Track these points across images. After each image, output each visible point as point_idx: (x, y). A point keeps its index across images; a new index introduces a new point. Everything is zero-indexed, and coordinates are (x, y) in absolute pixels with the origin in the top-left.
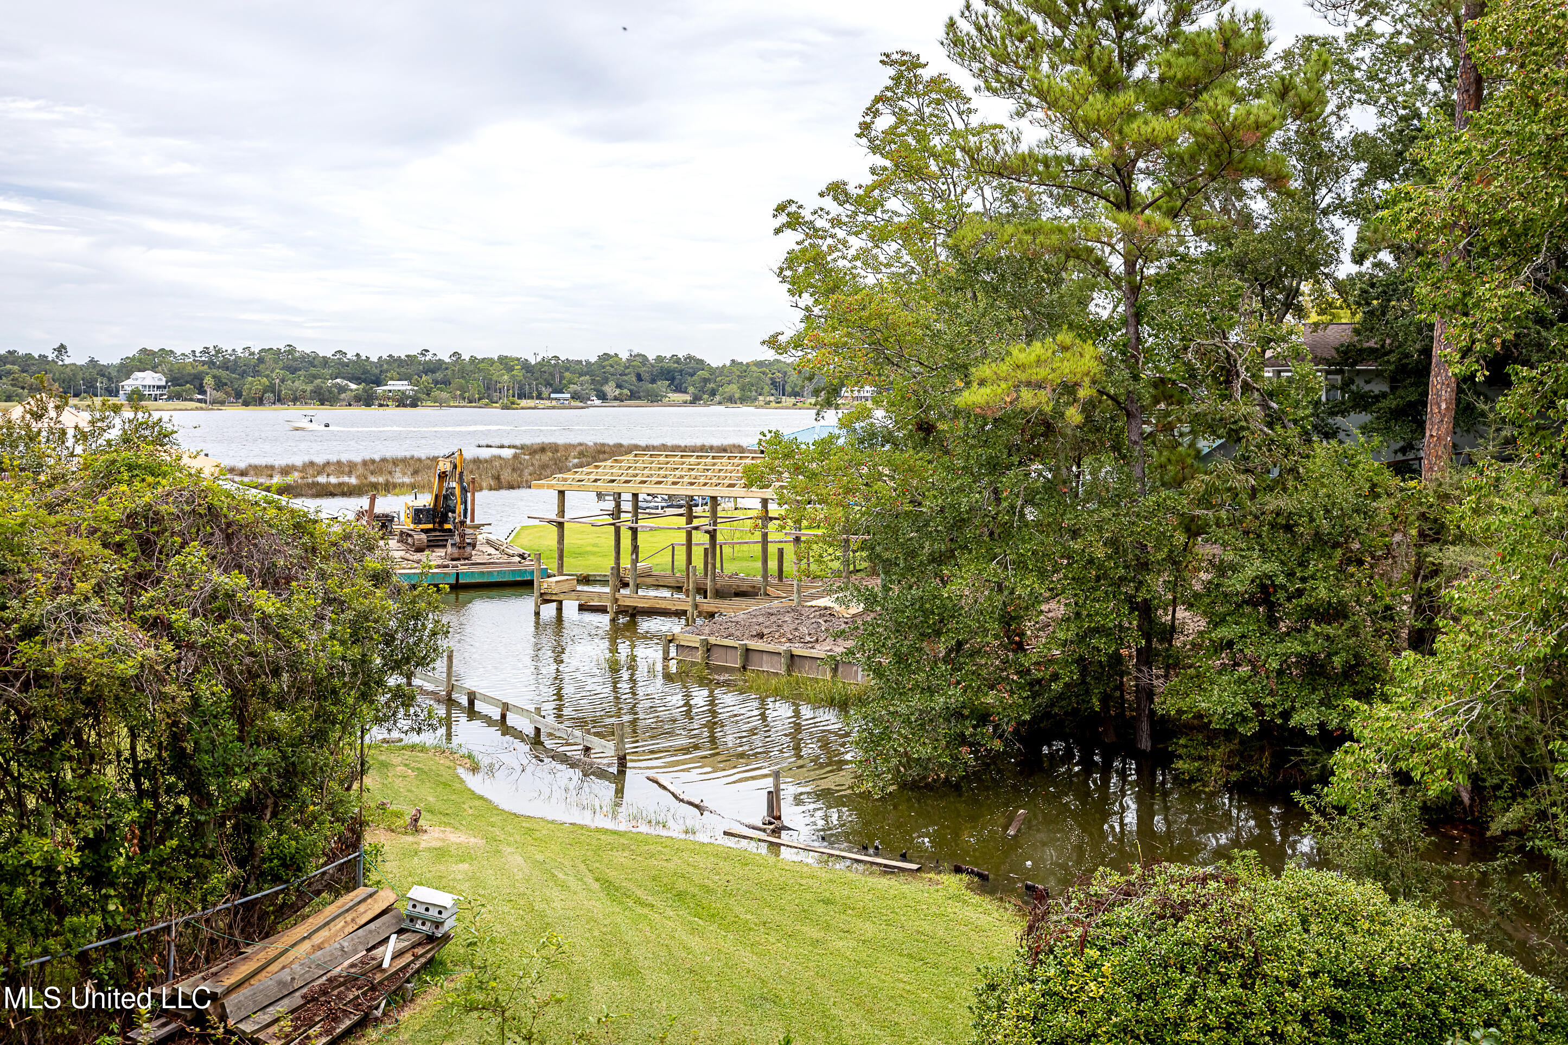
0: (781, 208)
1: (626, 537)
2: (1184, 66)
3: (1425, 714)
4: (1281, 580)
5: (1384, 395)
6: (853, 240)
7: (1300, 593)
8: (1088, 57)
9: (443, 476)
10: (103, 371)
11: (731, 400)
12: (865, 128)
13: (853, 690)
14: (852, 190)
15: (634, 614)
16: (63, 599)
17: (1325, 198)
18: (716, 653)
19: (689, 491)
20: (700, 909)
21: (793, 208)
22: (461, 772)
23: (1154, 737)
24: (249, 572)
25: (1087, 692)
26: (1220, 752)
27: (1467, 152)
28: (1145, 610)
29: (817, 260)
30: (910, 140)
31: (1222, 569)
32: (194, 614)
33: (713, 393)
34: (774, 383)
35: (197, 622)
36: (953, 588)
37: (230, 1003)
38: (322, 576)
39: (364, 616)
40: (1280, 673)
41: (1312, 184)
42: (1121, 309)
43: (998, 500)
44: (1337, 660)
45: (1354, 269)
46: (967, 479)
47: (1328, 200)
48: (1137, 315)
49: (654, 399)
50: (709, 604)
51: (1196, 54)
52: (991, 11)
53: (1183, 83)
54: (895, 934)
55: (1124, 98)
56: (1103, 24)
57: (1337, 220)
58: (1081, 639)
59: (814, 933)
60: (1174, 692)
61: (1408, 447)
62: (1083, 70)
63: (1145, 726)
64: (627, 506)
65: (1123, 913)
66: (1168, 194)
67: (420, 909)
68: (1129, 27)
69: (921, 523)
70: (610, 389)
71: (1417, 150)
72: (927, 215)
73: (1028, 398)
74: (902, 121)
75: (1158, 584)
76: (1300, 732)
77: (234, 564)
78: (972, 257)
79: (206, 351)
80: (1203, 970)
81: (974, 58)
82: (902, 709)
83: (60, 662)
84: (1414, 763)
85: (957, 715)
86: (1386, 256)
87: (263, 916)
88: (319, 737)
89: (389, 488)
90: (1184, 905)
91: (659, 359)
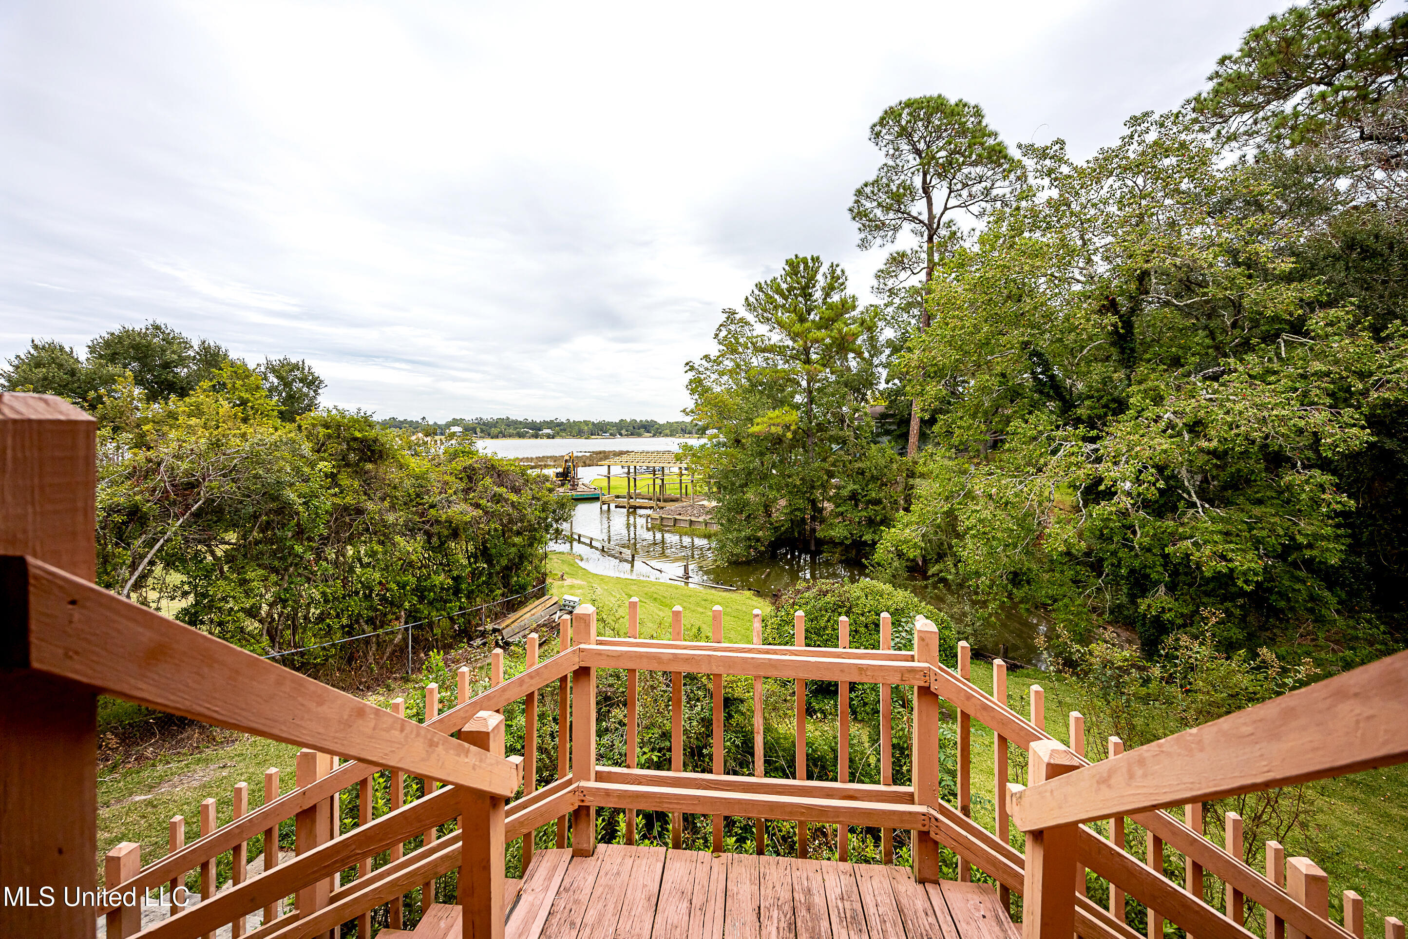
0: (687, 364)
1: (632, 481)
2: (829, 313)
3: (907, 531)
4: (860, 491)
5: (895, 430)
6: (712, 375)
7: (866, 495)
8: (795, 310)
9: (566, 461)
10: (439, 426)
11: (667, 435)
12: (717, 335)
13: (712, 532)
14: (712, 358)
15: (635, 508)
16: (443, 495)
17: (876, 361)
18: (664, 520)
19: (654, 465)
20: (662, 603)
21: (691, 364)
22: (577, 561)
23: (816, 545)
24: (507, 487)
25: (793, 531)
26: (839, 550)
27: (924, 341)
28: (813, 502)
29: (699, 382)
30: (732, 340)
31: (838, 488)
32: (488, 501)
33: (660, 433)
34: (682, 429)
35: (489, 504)
36: (747, 495)
37: (504, 632)
38: (531, 489)
39: (546, 503)
40: (859, 523)
41: (872, 356)
42: (806, 400)
43: (763, 465)
44: (878, 518)
45: (886, 386)
46: (752, 458)
47: (877, 362)
48: (811, 401)
49: (639, 435)
50: (661, 504)
51: (832, 309)
52: (761, 294)
53: (828, 320)
54: (728, 610)
55: (807, 325)
56: (800, 299)
57: (880, 369)
58: (792, 512)
59: (701, 610)
60: (823, 530)
61: (904, 448)
62: (793, 315)
63: (813, 542)
64: (632, 470)
65: (807, 594)
66: (822, 358)
67: (567, 602)
68: (809, 300)
69: (736, 474)
70: (623, 432)
71: (908, 344)
72: (738, 366)
73: (773, 429)
74: (729, 333)
75: (818, 494)
76: (865, 542)
77: (501, 485)
78: (754, 381)
79: (477, 419)
80: (833, 611)
81: (755, 310)
82: (730, 537)
83: (444, 516)
84: (904, 548)
85: (749, 539)
86: (896, 381)
87: (513, 605)
88: (531, 545)
89: (546, 466)
90: (827, 592)
91: (641, 421)
